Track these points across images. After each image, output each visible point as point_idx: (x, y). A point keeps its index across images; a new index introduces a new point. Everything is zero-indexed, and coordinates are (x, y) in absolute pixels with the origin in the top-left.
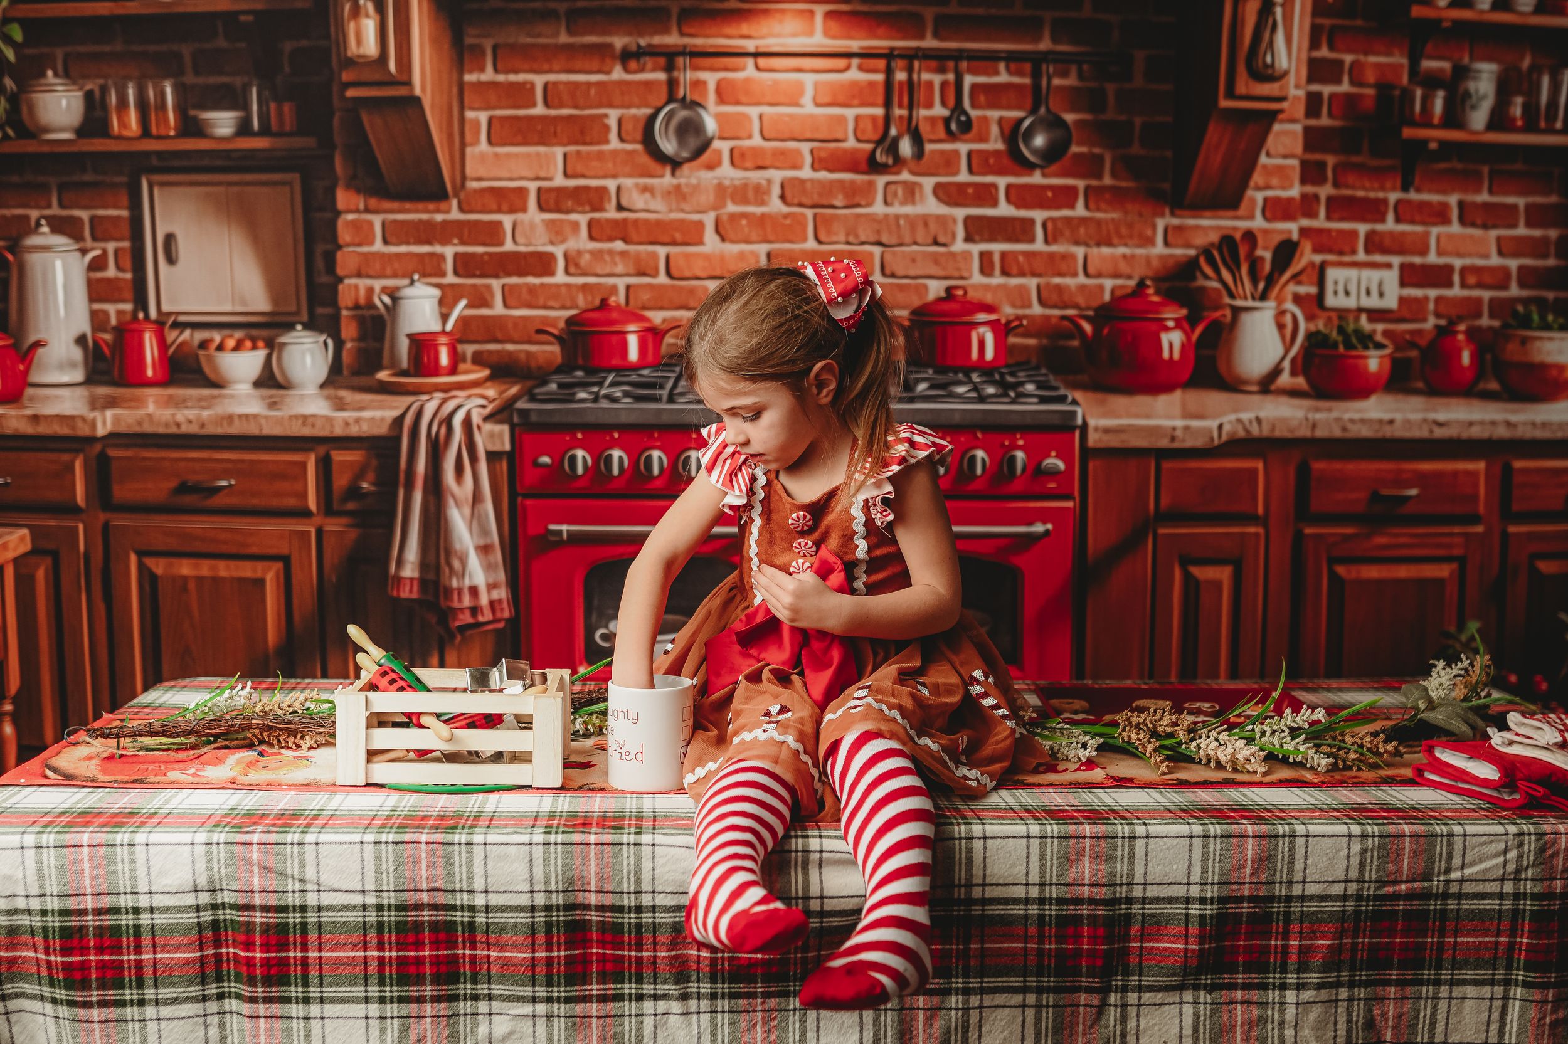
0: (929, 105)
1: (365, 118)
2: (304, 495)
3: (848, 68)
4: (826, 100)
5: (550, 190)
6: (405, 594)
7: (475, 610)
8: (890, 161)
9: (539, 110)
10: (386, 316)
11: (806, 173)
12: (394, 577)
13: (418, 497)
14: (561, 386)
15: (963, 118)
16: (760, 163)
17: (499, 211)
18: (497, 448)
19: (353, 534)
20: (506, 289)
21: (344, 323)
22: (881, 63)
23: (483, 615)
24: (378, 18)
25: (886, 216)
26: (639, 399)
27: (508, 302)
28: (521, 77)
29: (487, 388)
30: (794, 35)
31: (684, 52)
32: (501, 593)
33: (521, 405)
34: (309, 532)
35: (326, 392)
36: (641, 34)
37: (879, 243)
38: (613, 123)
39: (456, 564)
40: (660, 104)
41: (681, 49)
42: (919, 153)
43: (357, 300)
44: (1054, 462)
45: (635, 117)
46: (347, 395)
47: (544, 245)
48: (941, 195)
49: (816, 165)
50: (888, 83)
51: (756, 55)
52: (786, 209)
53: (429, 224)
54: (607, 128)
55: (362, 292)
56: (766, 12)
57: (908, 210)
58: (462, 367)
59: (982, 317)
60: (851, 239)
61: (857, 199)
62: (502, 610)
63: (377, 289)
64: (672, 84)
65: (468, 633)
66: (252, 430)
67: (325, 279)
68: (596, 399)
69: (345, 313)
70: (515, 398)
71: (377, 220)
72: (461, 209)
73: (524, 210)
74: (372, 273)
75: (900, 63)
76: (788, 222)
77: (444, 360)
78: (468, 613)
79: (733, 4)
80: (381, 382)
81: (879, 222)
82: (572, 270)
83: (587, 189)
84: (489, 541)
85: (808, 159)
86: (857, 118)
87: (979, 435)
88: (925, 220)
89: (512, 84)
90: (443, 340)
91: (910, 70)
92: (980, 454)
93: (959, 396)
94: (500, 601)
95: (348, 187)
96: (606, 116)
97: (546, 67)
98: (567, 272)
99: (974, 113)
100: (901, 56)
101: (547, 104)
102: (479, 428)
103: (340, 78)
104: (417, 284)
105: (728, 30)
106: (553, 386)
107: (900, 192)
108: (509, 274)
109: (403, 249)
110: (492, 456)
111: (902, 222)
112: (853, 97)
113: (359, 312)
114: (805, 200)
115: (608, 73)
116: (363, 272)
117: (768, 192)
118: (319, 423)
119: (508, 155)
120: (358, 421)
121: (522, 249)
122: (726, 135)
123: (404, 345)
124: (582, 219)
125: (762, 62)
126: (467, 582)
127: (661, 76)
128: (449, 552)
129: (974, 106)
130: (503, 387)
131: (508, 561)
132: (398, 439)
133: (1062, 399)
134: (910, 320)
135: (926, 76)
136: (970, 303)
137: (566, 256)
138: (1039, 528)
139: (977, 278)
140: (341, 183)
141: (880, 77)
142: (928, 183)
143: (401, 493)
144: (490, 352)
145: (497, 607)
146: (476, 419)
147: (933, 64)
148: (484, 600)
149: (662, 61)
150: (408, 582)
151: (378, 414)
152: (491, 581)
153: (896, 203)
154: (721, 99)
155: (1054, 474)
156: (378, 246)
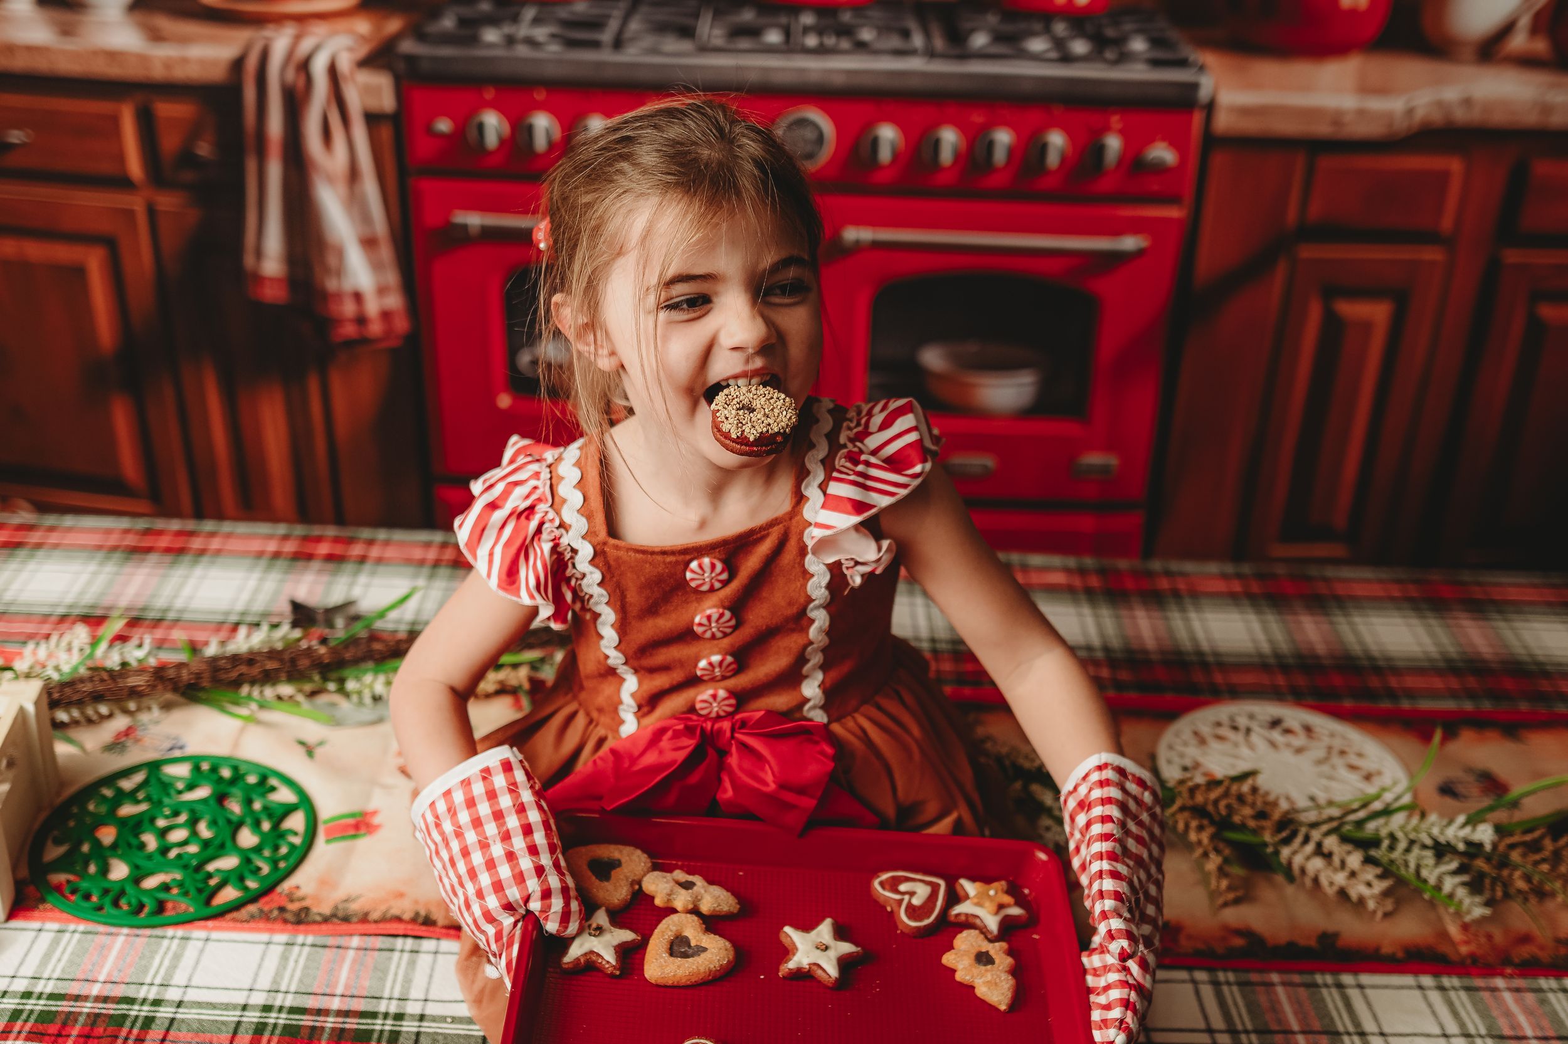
2: (121, 158)
6: (269, 296)
7: (361, 320)
12: (251, 274)
13: (274, 169)
14: (460, 21)
18: (378, 107)
19: (193, 216)
23: (372, 328)
26: (571, 44)
32: (394, 301)
33: (404, 48)
34: (135, 209)
35: (136, 16)
39: (331, 260)
44: (1162, 153)
46: (165, 23)
62: (397, 323)
65: (355, 350)
66: (41, 65)
68: (510, 41)
70: (397, 38)
78: (352, 325)
80: (206, 7)
84: (374, 233)
87: (1058, 110)
92: (1056, 138)
93: (1033, 55)
94: (393, 311)
102: (349, 77)
106: (450, 22)
110: (372, 119)
118: (129, 63)
120: (182, 60)
126: (348, 285)
128: (320, 244)
130: (379, 21)
131: (402, 259)
132: (240, 86)
133: (1182, 63)
138: (1130, 243)
143: (251, 163)
145: (390, 318)
146: (345, 64)
148: (372, 309)
150: (272, 280)
151: (210, 52)
152: (379, 284)
155: (1160, 169)
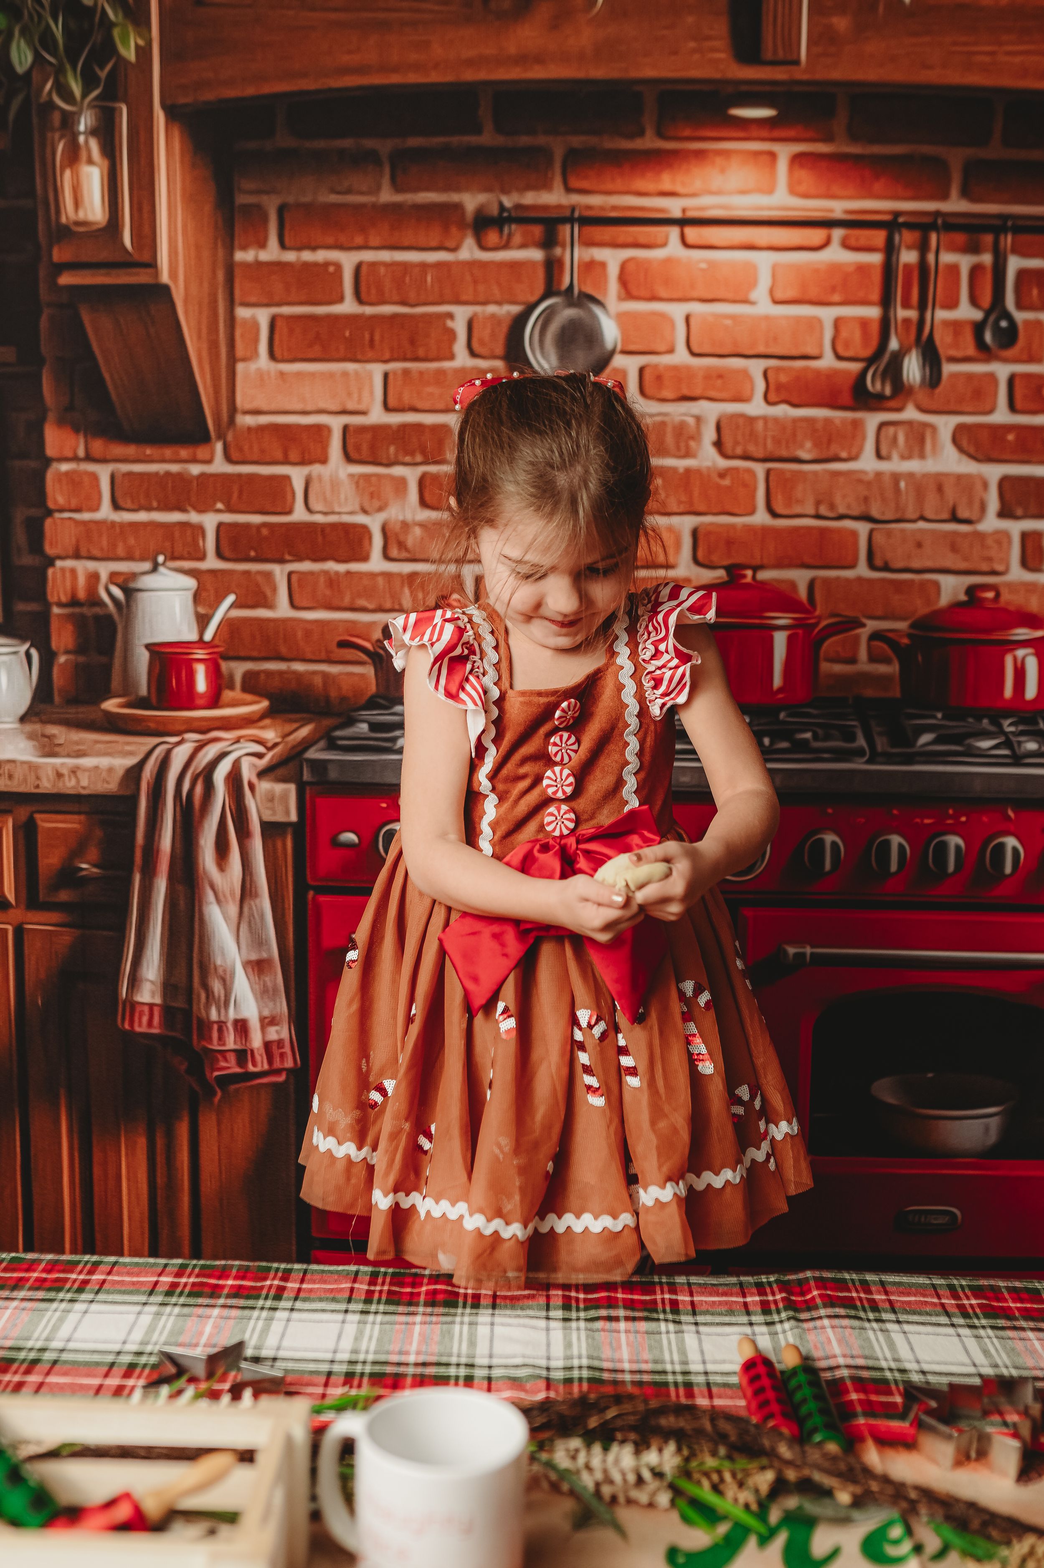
0: (952, 304)
1: (86, 318)
3: (827, 243)
4: (790, 294)
5: (362, 429)
6: (141, 1027)
7: (242, 1055)
8: (888, 391)
9: (348, 306)
10: (116, 616)
11: (756, 407)
12: (124, 1002)
13: (161, 885)
14: (375, 727)
15: (1004, 324)
16: (686, 392)
17: (286, 462)
18: (280, 818)
19: (67, 937)
20: (294, 578)
21: (54, 625)
22: (879, 237)
23: (254, 1065)
24: (106, 164)
25: (879, 475)
27: (297, 602)
28: (321, 256)
29: (263, 728)
30: (743, 192)
31: (571, 217)
32: (281, 1032)
33: (313, 754)
34: (6, 930)
35: (28, 727)
36: (505, 191)
37: (866, 518)
38: (460, 327)
39: (217, 987)
40: (533, 299)
41: (567, 213)
42: (933, 378)
43: (74, 595)
45: (493, 316)
46: (59, 733)
47: (351, 513)
48: (964, 443)
49: (772, 397)
50: (888, 269)
51: (683, 222)
52: (723, 463)
53: (181, 479)
54: (451, 335)
55: (82, 581)
56: (700, 155)
57: (914, 466)
58: (228, 695)
59: (1022, 633)
60: (823, 510)
61: (834, 449)
62: (282, 1056)
63: (104, 577)
64: (552, 267)
65: (233, 1087)
67: (27, 560)
69: (56, 610)
70: (306, 744)
71: (104, 473)
72: (229, 459)
73: (324, 461)
74: (96, 552)
75: (908, 236)
76: (727, 482)
77: (201, 685)
78: (232, 1058)
79: (649, 141)
80: (107, 714)
81: (869, 484)
82: (394, 552)
83: (419, 427)
84: (265, 955)
85: (760, 386)
86: (838, 323)
87: (1011, 813)
88: (939, 482)
89: (306, 265)
90: (200, 654)
91: (923, 248)
92: (1011, 842)
93: (982, 753)
94: (280, 1043)
95: (61, 422)
96: (451, 316)
97: (359, 240)
98: (387, 556)
99: (1020, 317)
100: (909, 226)
101: (359, 298)
102: (252, 787)
103: (50, 255)
104: (162, 569)
105: (641, 184)
106: (364, 727)
107: (901, 439)
108: (300, 559)
109: (142, 516)
110: (270, 829)
111: (902, 484)
112: (833, 289)
113: (77, 610)
114: (752, 449)
115: (454, 249)
116: (83, 552)
117: (696, 437)
118: (19, 773)
119: (299, 375)
120: (74, 771)
121: (319, 518)
122: (632, 347)
123: (142, 660)
124: (411, 475)
125: (692, 233)
126: (232, 1014)
127: (536, 255)
128: (206, 967)
129: (1020, 306)
130: (289, 728)
131: (293, 984)
132: (133, 800)
134: (910, 636)
135: (947, 258)
136: (1004, 610)
137: (384, 530)
139: (1017, 573)
140: (51, 416)
141: (876, 258)
142: (946, 425)
143: (137, 878)
144: (269, 674)
145: (276, 1052)
146: (247, 773)
147: (960, 238)
148: (256, 1041)
149: (537, 231)
150: (146, 1009)
151: (104, 762)
152: (266, 1013)
153: (895, 456)
154: (628, 291)
156: (105, 512)
